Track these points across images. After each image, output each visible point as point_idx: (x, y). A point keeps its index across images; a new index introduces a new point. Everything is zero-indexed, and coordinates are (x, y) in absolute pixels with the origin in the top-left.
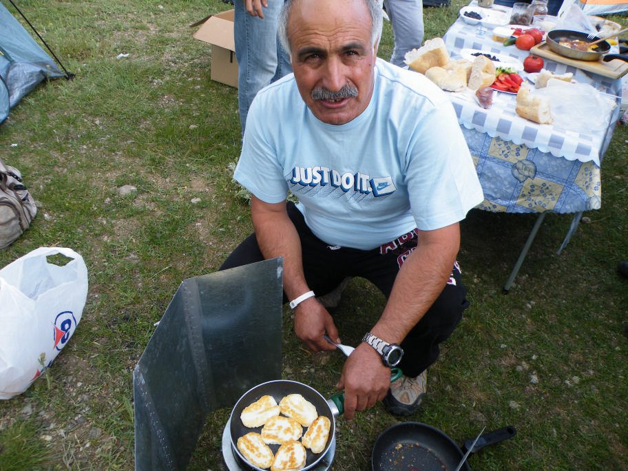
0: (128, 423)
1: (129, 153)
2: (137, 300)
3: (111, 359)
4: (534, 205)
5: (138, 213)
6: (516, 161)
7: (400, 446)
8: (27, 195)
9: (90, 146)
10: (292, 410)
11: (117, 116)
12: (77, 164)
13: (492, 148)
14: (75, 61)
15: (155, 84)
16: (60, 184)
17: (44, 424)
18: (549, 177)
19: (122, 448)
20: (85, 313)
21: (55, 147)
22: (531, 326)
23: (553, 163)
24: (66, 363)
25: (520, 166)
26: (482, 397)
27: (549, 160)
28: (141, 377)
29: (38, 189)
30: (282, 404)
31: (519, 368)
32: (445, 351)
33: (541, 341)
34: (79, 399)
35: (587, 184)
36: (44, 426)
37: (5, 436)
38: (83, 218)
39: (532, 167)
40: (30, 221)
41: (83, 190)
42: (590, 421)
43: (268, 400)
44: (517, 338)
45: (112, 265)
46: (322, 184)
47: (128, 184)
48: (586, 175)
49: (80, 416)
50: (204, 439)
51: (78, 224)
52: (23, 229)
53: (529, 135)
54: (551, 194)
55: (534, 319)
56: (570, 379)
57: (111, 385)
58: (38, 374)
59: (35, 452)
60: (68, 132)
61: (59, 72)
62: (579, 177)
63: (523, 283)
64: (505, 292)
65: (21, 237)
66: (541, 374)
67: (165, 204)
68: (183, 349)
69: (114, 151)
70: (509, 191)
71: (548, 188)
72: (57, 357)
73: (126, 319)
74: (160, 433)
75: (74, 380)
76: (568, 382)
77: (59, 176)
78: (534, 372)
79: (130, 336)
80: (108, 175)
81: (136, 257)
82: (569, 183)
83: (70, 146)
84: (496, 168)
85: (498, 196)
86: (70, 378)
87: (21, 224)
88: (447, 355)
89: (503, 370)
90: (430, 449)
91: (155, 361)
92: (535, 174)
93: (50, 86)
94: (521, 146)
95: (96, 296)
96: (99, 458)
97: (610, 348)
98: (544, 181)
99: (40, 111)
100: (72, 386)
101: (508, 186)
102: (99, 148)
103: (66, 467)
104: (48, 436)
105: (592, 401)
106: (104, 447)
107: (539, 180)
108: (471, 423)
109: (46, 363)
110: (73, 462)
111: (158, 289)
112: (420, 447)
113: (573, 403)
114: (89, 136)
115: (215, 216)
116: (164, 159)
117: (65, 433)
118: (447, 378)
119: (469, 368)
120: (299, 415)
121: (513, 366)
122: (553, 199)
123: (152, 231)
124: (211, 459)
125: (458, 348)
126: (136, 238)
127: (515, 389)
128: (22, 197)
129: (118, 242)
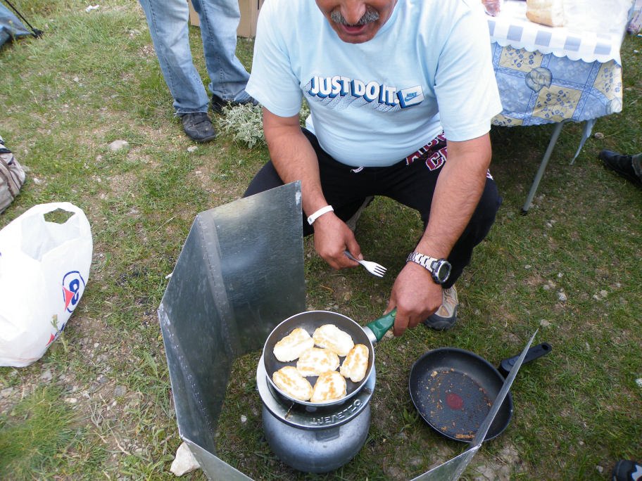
0: (153, 378)
1: (115, 108)
2: (144, 255)
3: (126, 316)
4: (551, 115)
5: (132, 167)
6: (530, 70)
7: (436, 373)
8: (12, 159)
9: (72, 104)
10: (326, 341)
11: (96, 71)
12: (61, 124)
13: (503, 58)
14: (41, 16)
15: (132, 35)
16: (46, 146)
17: (66, 387)
18: (566, 84)
19: (150, 404)
20: (92, 273)
21: (34, 109)
22: (554, 245)
23: (570, 67)
24: (79, 326)
25: (534, 74)
26: (512, 318)
27: (564, 65)
28: (166, 317)
29: (22, 153)
30: (315, 335)
31: (546, 287)
32: (470, 276)
33: (564, 258)
34: (98, 360)
35: (607, 87)
36: (66, 389)
37: (30, 402)
38: (75, 178)
39: (547, 74)
40: (20, 186)
41: (71, 150)
42: (622, 332)
43: (301, 333)
44: (541, 258)
45: (113, 222)
46: (342, 94)
47: (119, 139)
48: (606, 76)
49: (102, 376)
50: (233, 386)
51: (72, 184)
52: (13, 196)
53: (543, 40)
54: (569, 102)
55: (556, 238)
56: (598, 294)
57: (129, 343)
58: (52, 338)
59: (62, 415)
60: (46, 93)
61: (24, 30)
62: (599, 80)
63: (540, 203)
64: (524, 213)
65: (13, 204)
66: (568, 291)
67: (161, 155)
68: (204, 290)
69: (98, 107)
70: (524, 102)
71: (565, 95)
72: (69, 321)
73: (136, 275)
74: (191, 379)
75: (90, 341)
76: (596, 296)
77: (43, 138)
78: (562, 290)
79: (142, 291)
80: (96, 132)
81: (137, 211)
82: (587, 87)
83: (50, 106)
84: (509, 80)
85: (513, 109)
86: (86, 340)
87: (10, 190)
88: (472, 280)
89: (530, 290)
90: (466, 374)
91: (178, 300)
92: (551, 81)
93: (17, 45)
94: (535, 53)
95: (101, 255)
96: (128, 415)
97: (635, 259)
98: (561, 88)
99: (11, 73)
100: (89, 348)
101: (522, 98)
102: (82, 105)
103: (96, 427)
104: (72, 399)
105: (621, 312)
106: (131, 404)
107: (555, 88)
108: (505, 345)
109: (60, 326)
110: (102, 422)
111: (164, 241)
112: (455, 373)
113: (603, 316)
114: (69, 95)
115: (215, 162)
116: (153, 110)
117: (90, 394)
118: (474, 302)
119: (496, 291)
120: (334, 345)
121: (541, 286)
122: (571, 106)
123: (150, 184)
124: (243, 405)
125: (482, 273)
126: (134, 192)
127: (545, 307)
128: (8, 161)
129: (117, 199)
